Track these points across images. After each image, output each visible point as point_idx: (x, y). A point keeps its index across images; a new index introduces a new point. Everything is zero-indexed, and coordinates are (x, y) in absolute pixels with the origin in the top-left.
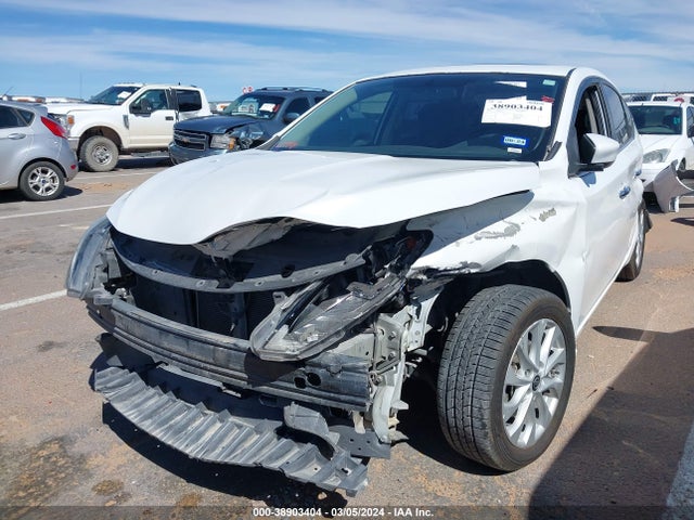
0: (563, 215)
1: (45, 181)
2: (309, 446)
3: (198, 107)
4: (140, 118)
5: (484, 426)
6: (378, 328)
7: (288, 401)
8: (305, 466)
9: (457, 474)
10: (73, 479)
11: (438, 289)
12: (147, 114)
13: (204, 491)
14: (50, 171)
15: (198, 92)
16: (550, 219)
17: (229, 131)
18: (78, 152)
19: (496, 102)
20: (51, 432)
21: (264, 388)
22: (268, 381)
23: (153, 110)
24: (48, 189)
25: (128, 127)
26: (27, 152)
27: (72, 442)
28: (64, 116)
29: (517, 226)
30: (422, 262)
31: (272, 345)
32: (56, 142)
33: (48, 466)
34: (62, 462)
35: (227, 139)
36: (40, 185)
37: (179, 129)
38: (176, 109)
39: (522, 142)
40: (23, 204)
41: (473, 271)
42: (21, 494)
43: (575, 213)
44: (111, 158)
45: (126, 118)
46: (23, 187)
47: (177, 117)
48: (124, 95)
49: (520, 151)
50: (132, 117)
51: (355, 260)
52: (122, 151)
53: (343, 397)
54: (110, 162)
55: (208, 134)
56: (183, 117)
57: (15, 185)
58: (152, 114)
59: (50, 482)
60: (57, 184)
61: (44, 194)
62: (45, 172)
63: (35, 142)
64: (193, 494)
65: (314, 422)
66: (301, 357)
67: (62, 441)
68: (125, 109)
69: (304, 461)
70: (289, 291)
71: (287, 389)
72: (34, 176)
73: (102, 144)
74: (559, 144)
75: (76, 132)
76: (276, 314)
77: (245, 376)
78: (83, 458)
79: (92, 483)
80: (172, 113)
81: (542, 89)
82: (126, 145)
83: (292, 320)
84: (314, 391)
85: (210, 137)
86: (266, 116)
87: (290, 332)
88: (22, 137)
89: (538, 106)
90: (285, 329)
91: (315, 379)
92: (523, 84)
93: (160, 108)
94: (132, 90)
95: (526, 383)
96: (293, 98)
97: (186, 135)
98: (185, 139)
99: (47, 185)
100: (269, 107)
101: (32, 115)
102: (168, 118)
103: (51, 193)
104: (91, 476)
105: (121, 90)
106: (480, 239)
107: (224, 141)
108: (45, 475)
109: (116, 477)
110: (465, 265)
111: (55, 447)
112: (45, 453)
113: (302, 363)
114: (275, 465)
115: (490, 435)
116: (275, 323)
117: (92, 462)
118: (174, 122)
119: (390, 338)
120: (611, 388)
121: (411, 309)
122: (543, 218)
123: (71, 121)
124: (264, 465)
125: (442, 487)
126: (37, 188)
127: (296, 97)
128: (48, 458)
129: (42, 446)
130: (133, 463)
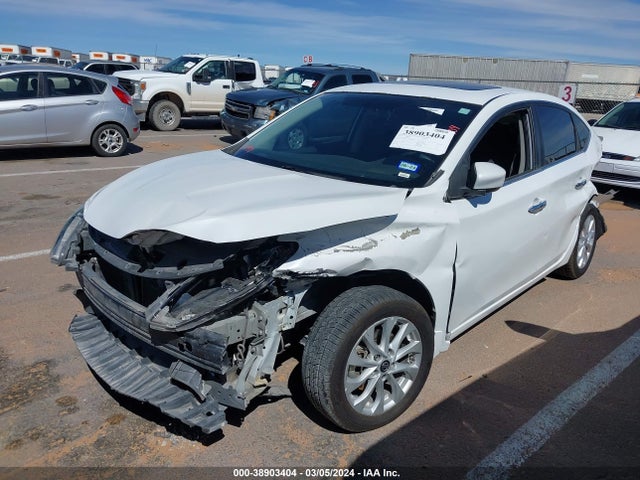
0: (426, 235)
1: (112, 141)
2: (187, 392)
3: (252, 77)
4: (201, 85)
5: (325, 395)
6: (251, 313)
7: (175, 359)
8: (180, 406)
9: (317, 428)
10: (46, 393)
11: (307, 286)
12: (207, 82)
13: (129, 413)
14: (117, 133)
15: (253, 64)
16: (412, 238)
17: (271, 104)
18: (148, 113)
19: (410, 128)
20: (45, 356)
21: (161, 347)
22: (163, 343)
23: (213, 79)
24: (114, 147)
25: (190, 93)
26: (100, 115)
27: (55, 365)
28: (138, 82)
29: (375, 242)
30: (285, 267)
31: (157, 319)
32: (123, 108)
33: (33, 381)
34: (44, 378)
35: (268, 110)
36: (108, 143)
37: (231, 99)
38: (232, 79)
39: (413, 167)
40: (94, 159)
41: (330, 275)
42: (10, 397)
43: (444, 231)
44: (174, 120)
45: (189, 85)
46: (94, 145)
47: (233, 86)
48: (189, 65)
49: (408, 176)
50: (194, 84)
51: (219, 264)
52: (183, 113)
53: (207, 362)
54: (172, 123)
55: (252, 105)
56: (238, 87)
57: (88, 143)
58: (212, 83)
59: (30, 392)
60: (121, 144)
61: (111, 152)
62: (112, 133)
63: (106, 108)
64: (121, 414)
65: (191, 377)
66: (178, 330)
67: (49, 363)
68: (188, 77)
69: (181, 402)
70: (176, 281)
71: (175, 351)
72: (103, 136)
73: (168, 107)
74: (442, 172)
75: (147, 95)
76: (164, 297)
77: (149, 336)
78: (58, 378)
79: (58, 396)
80: (229, 82)
81: (455, 118)
82: (187, 109)
83: (173, 304)
84: (190, 355)
85: (254, 108)
86: (306, 91)
87: (170, 312)
88: (96, 103)
89: (442, 135)
90: (167, 309)
91: (189, 347)
92: (440, 112)
93: (219, 77)
94: (196, 61)
95: (372, 365)
96: (331, 75)
97: (234, 105)
98: (234, 109)
99: (113, 144)
100: (309, 83)
101: (106, 84)
102: (225, 87)
103: (116, 150)
104: (58, 391)
105: (188, 60)
106: (338, 251)
107: (265, 112)
108: (29, 387)
109: (75, 395)
110: (321, 271)
111: (43, 367)
112: (34, 370)
113: (182, 334)
114: (156, 403)
115: (330, 402)
116: (162, 303)
117: (63, 381)
118: (230, 91)
119: (259, 321)
120: (485, 376)
121: (285, 299)
122: (404, 237)
123: (143, 87)
124: (150, 402)
125: (299, 436)
126: (105, 146)
127: (335, 74)
128: (36, 374)
129: (34, 366)
130: (89, 385)
